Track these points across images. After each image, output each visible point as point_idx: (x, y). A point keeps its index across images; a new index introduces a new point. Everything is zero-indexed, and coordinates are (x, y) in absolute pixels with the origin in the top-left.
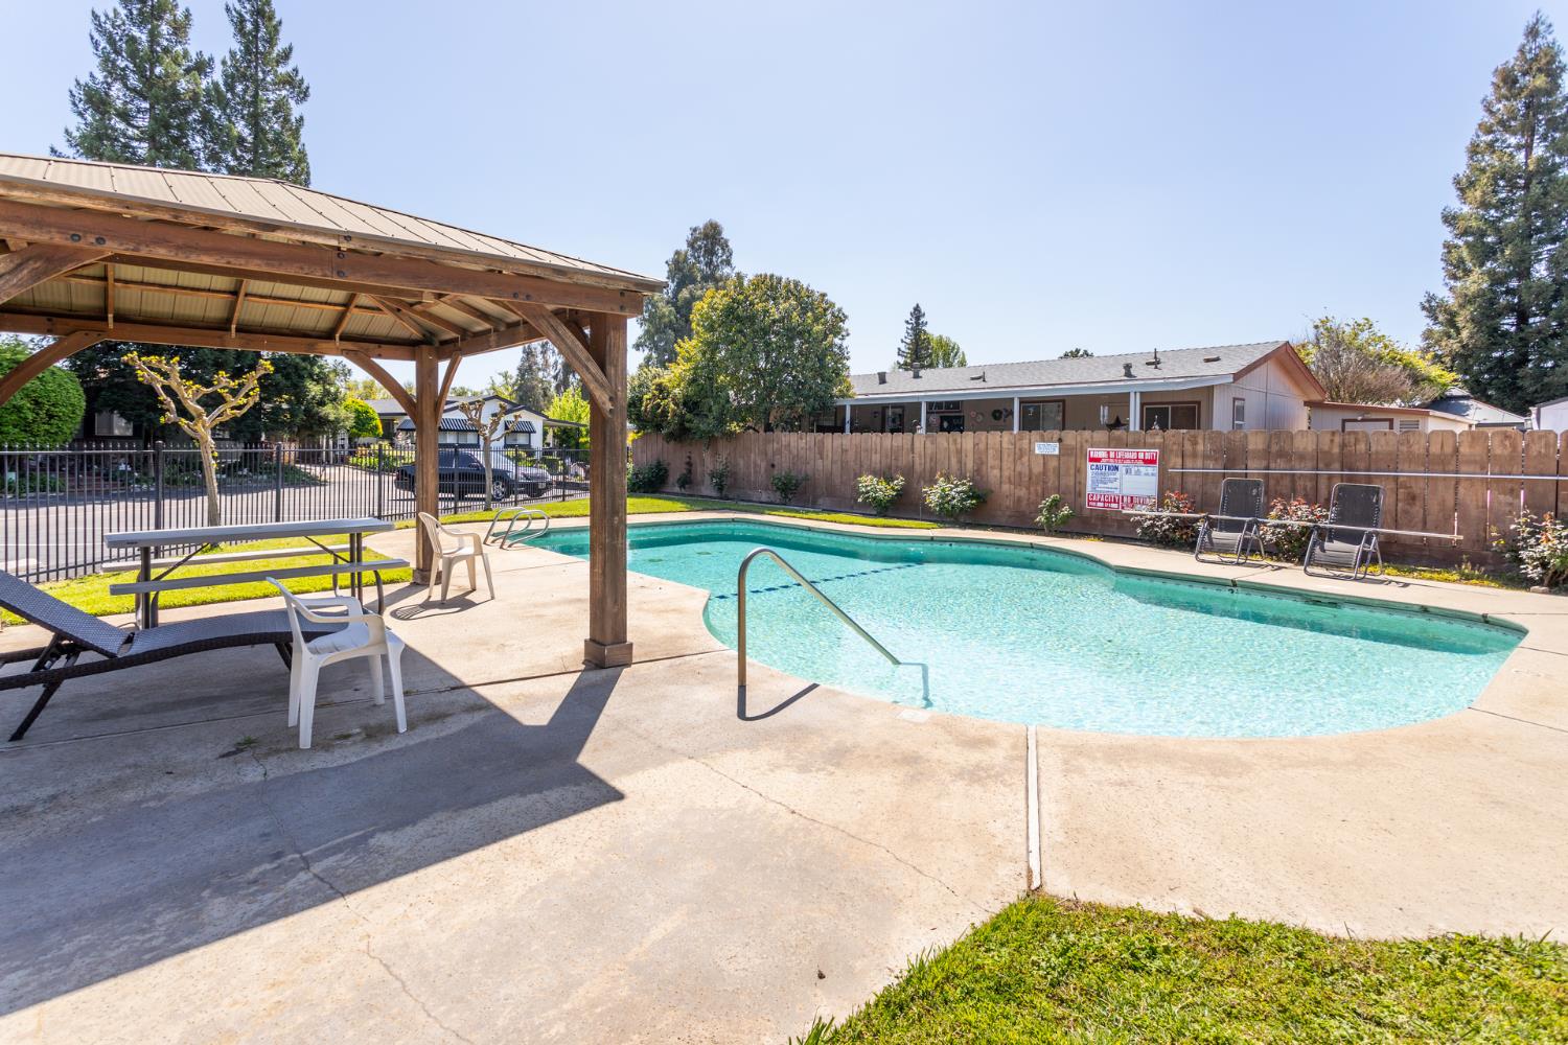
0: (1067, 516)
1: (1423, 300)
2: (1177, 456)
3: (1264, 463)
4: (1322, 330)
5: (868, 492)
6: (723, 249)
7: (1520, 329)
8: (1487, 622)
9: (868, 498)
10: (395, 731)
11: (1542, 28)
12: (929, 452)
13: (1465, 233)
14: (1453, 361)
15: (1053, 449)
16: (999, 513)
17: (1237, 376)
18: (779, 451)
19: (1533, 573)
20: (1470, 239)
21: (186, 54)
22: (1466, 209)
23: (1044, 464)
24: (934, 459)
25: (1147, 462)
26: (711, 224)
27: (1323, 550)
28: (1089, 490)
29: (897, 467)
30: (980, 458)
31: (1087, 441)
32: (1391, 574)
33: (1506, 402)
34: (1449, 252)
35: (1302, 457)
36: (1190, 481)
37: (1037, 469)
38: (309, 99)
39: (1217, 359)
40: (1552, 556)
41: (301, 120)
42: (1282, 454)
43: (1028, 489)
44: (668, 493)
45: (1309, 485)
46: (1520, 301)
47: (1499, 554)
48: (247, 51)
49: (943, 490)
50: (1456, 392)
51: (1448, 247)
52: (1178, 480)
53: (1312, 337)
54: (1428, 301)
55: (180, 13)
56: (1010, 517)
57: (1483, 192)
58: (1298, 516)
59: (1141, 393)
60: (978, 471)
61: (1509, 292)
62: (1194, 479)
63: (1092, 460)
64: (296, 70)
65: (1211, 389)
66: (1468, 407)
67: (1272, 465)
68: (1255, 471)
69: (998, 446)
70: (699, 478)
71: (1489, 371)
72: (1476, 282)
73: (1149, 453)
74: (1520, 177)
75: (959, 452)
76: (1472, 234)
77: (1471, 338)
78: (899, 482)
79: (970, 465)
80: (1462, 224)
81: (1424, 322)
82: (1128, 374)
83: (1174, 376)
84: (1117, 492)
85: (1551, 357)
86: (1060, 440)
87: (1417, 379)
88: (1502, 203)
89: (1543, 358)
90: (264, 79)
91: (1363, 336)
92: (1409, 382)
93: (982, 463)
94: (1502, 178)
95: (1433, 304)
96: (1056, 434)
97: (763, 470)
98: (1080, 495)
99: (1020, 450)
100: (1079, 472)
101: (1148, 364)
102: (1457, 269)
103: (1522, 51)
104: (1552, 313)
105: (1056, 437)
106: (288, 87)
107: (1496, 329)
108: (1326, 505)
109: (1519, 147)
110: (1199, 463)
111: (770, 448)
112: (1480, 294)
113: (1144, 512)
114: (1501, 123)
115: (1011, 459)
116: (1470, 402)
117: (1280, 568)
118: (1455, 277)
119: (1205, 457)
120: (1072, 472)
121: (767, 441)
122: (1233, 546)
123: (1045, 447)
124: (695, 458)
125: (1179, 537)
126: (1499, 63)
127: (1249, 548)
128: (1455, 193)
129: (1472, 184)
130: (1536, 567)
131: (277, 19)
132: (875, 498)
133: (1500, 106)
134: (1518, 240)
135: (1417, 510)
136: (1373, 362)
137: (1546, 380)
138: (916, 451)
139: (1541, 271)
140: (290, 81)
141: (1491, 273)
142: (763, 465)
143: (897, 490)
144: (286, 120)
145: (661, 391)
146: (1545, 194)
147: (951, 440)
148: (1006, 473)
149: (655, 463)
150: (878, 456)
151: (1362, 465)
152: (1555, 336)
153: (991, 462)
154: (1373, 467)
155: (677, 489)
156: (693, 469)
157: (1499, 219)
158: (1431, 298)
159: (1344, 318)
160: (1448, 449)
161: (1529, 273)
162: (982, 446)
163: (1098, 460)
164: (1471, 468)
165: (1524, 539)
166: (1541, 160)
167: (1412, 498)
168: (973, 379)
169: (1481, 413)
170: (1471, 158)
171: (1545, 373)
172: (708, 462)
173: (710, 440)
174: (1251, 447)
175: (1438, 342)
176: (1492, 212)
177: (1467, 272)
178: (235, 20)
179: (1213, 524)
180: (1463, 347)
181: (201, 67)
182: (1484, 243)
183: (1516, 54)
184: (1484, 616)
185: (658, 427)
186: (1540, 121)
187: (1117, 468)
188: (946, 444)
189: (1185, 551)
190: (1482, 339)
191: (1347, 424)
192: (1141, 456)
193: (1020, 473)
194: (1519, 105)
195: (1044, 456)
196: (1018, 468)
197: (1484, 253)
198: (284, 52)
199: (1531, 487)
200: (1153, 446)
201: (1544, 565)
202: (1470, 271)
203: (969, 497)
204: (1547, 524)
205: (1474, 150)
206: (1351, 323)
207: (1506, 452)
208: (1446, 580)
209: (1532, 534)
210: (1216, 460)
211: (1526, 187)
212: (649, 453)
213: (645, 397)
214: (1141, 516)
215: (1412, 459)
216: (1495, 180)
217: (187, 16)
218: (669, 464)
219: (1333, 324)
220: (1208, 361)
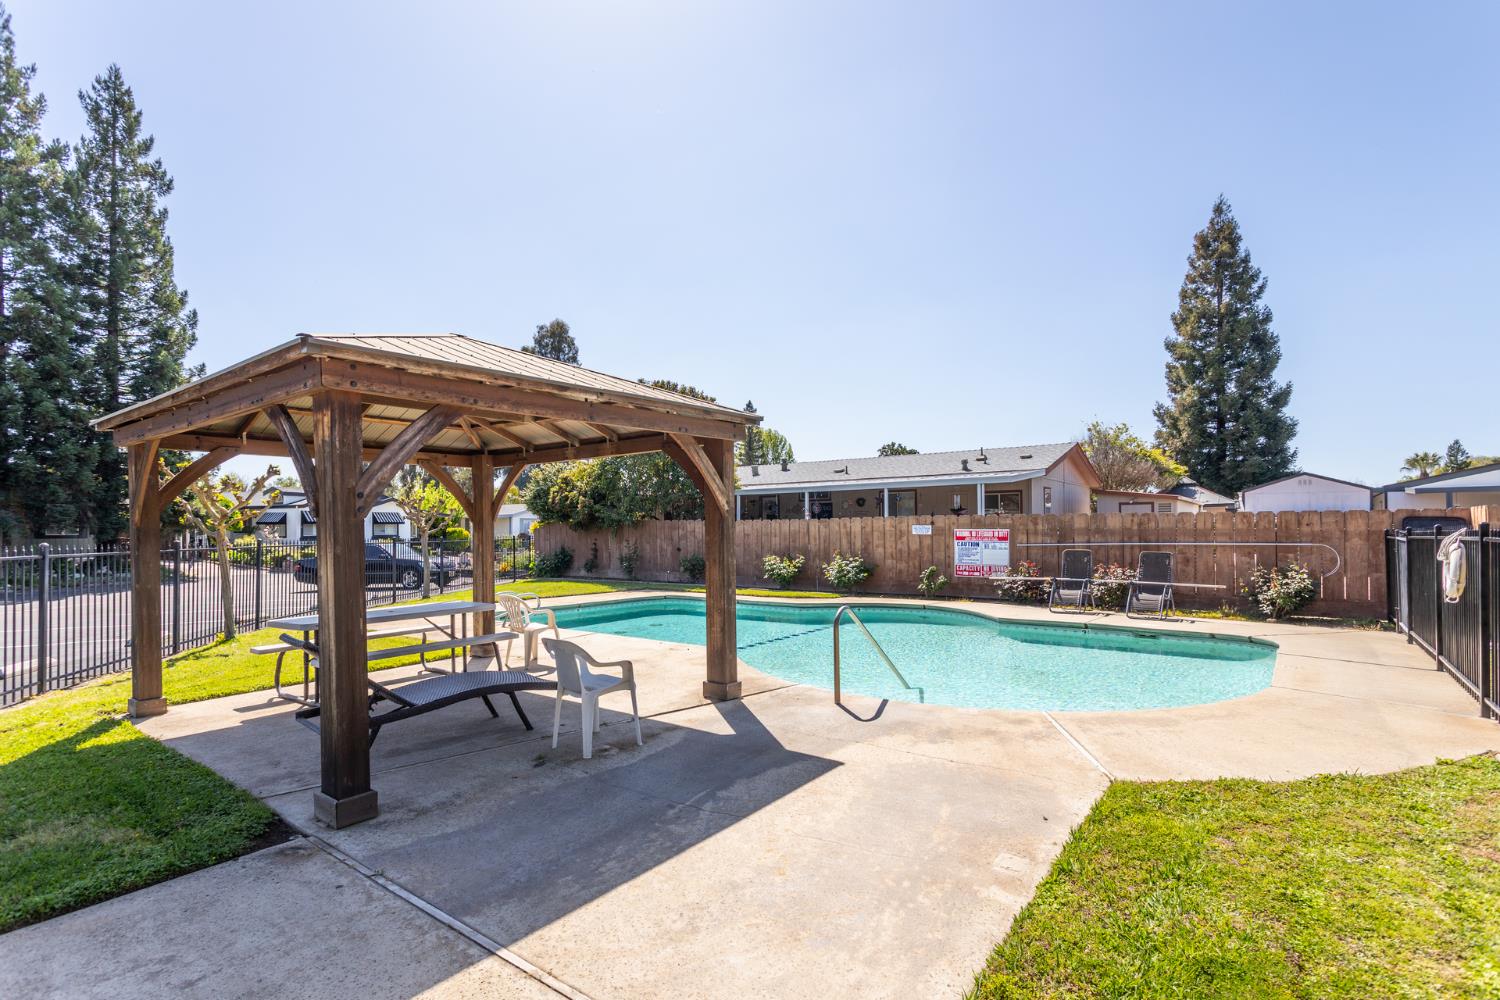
0: (943, 583)
1: (1155, 408)
2: (1023, 533)
3: (1086, 538)
4: (1093, 432)
5: (773, 570)
6: (569, 346)
7: (1220, 432)
8: (1251, 642)
9: (773, 574)
10: (636, 744)
11: (1224, 207)
12: (823, 534)
13: (1181, 358)
14: (1177, 454)
15: (927, 530)
16: (884, 583)
17: (1048, 470)
18: (685, 537)
19: (1267, 609)
20: (1185, 362)
21: (38, 140)
22: (1180, 339)
23: (920, 542)
24: (827, 540)
25: (1000, 539)
26: (558, 324)
27: (1138, 599)
28: (956, 562)
29: (795, 548)
30: (867, 539)
31: (954, 524)
32: (1178, 615)
33: (1214, 487)
34: (1170, 371)
35: (1112, 533)
36: (1033, 552)
37: (914, 546)
38: (172, 192)
39: (1030, 457)
40: (1278, 597)
41: (165, 213)
42: (1099, 531)
43: (908, 563)
44: (575, 577)
45: (1118, 553)
46: (1219, 410)
47: (1244, 599)
48: (104, 140)
49: (840, 566)
50: (1187, 480)
51: (1168, 366)
52: (1025, 552)
53: (1087, 439)
54: (1158, 409)
55: (31, 98)
56: (893, 586)
57: (1192, 327)
58: (1115, 577)
59: (986, 485)
60: (865, 550)
61: (1212, 403)
62: (1035, 551)
63: (959, 538)
64: (159, 163)
65: (1030, 480)
66: (1195, 492)
67: (1092, 539)
68: (1080, 544)
69: (881, 529)
70: (605, 561)
71: (1201, 464)
72: (1189, 395)
73: (1003, 532)
74: (1215, 317)
75: (849, 534)
76: (1187, 359)
77: (1188, 438)
78: (800, 560)
79: (858, 544)
80: (1178, 351)
81: (1155, 425)
82: (965, 468)
83: (1004, 470)
84: (978, 563)
85: (1242, 453)
86: (932, 523)
87: (1162, 471)
88: (1205, 336)
89: (1235, 455)
90: (124, 170)
91: (1124, 437)
92: (1157, 473)
93: (869, 543)
94: (1204, 318)
95: (1162, 411)
96: (929, 518)
97: (669, 555)
98: (949, 566)
99: (901, 531)
100: (949, 548)
101: (978, 460)
102: (1176, 386)
103: (1212, 223)
104: (1241, 420)
105: (929, 521)
106: (148, 179)
107: (1205, 431)
108: (1132, 567)
109: (1213, 295)
110: (1040, 539)
111: (675, 534)
112: (1193, 405)
113: (1004, 578)
114: (1202, 276)
115: (893, 539)
116: (1197, 488)
117: (1108, 615)
118: (1175, 392)
119: (1044, 534)
120: (943, 548)
121: (672, 528)
122: (1075, 599)
123: (921, 529)
124: (600, 544)
125: (1032, 595)
126: (1198, 230)
127: (1087, 602)
128: (1173, 327)
129: (1184, 320)
130: (1268, 606)
131: (136, 110)
132: (779, 575)
133: (1200, 263)
134: (1216, 365)
135: (1190, 569)
136: (1131, 458)
137: (1239, 470)
138: (812, 534)
139: (1231, 388)
140: (154, 173)
141: (1199, 388)
142: (670, 549)
143: (799, 567)
144: (148, 211)
145: (567, 484)
146: (1232, 331)
147: (842, 524)
148: (889, 551)
149: (559, 550)
150: (778, 539)
151: (1153, 538)
152: (1243, 437)
153: (876, 542)
154: (1160, 539)
155: (583, 573)
156: (598, 554)
157: (1203, 348)
158: (1160, 407)
159: (1109, 423)
160: (1209, 525)
161: (1225, 390)
162: (868, 529)
163: (963, 538)
164: (1224, 539)
165: (1260, 587)
166: (1229, 305)
167: (1187, 561)
168: (837, 472)
169: (1204, 497)
170: (1183, 300)
171: (1238, 465)
172: (614, 549)
173: (618, 527)
174: (1077, 526)
175: (1166, 441)
176: (1198, 342)
177: (1184, 388)
178: (90, 107)
179: (1059, 586)
180: (1184, 444)
181: (55, 153)
182: (1194, 366)
183: (1208, 225)
184: (1250, 638)
185: (565, 517)
186: (1226, 276)
187: (978, 545)
188: (837, 528)
189: (1036, 606)
190: (1196, 438)
191: (1123, 507)
192: (996, 534)
193: (901, 551)
194: (1212, 263)
195: (920, 536)
196: (899, 546)
197: (1195, 374)
198: (144, 143)
199: (1261, 551)
200: (1005, 527)
201: (1273, 604)
202: (1186, 387)
203: (861, 571)
204: (1273, 575)
205: (1184, 295)
206: (1114, 427)
207: (1245, 527)
208: (1214, 618)
209: (1265, 583)
210: (1052, 536)
211: (1220, 325)
212: (553, 542)
213: (553, 489)
214: (1001, 580)
215: (1185, 533)
216: (1199, 318)
217: (41, 100)
218: (574, 551)
219: (1102, 428)
220: (1023, 458)
